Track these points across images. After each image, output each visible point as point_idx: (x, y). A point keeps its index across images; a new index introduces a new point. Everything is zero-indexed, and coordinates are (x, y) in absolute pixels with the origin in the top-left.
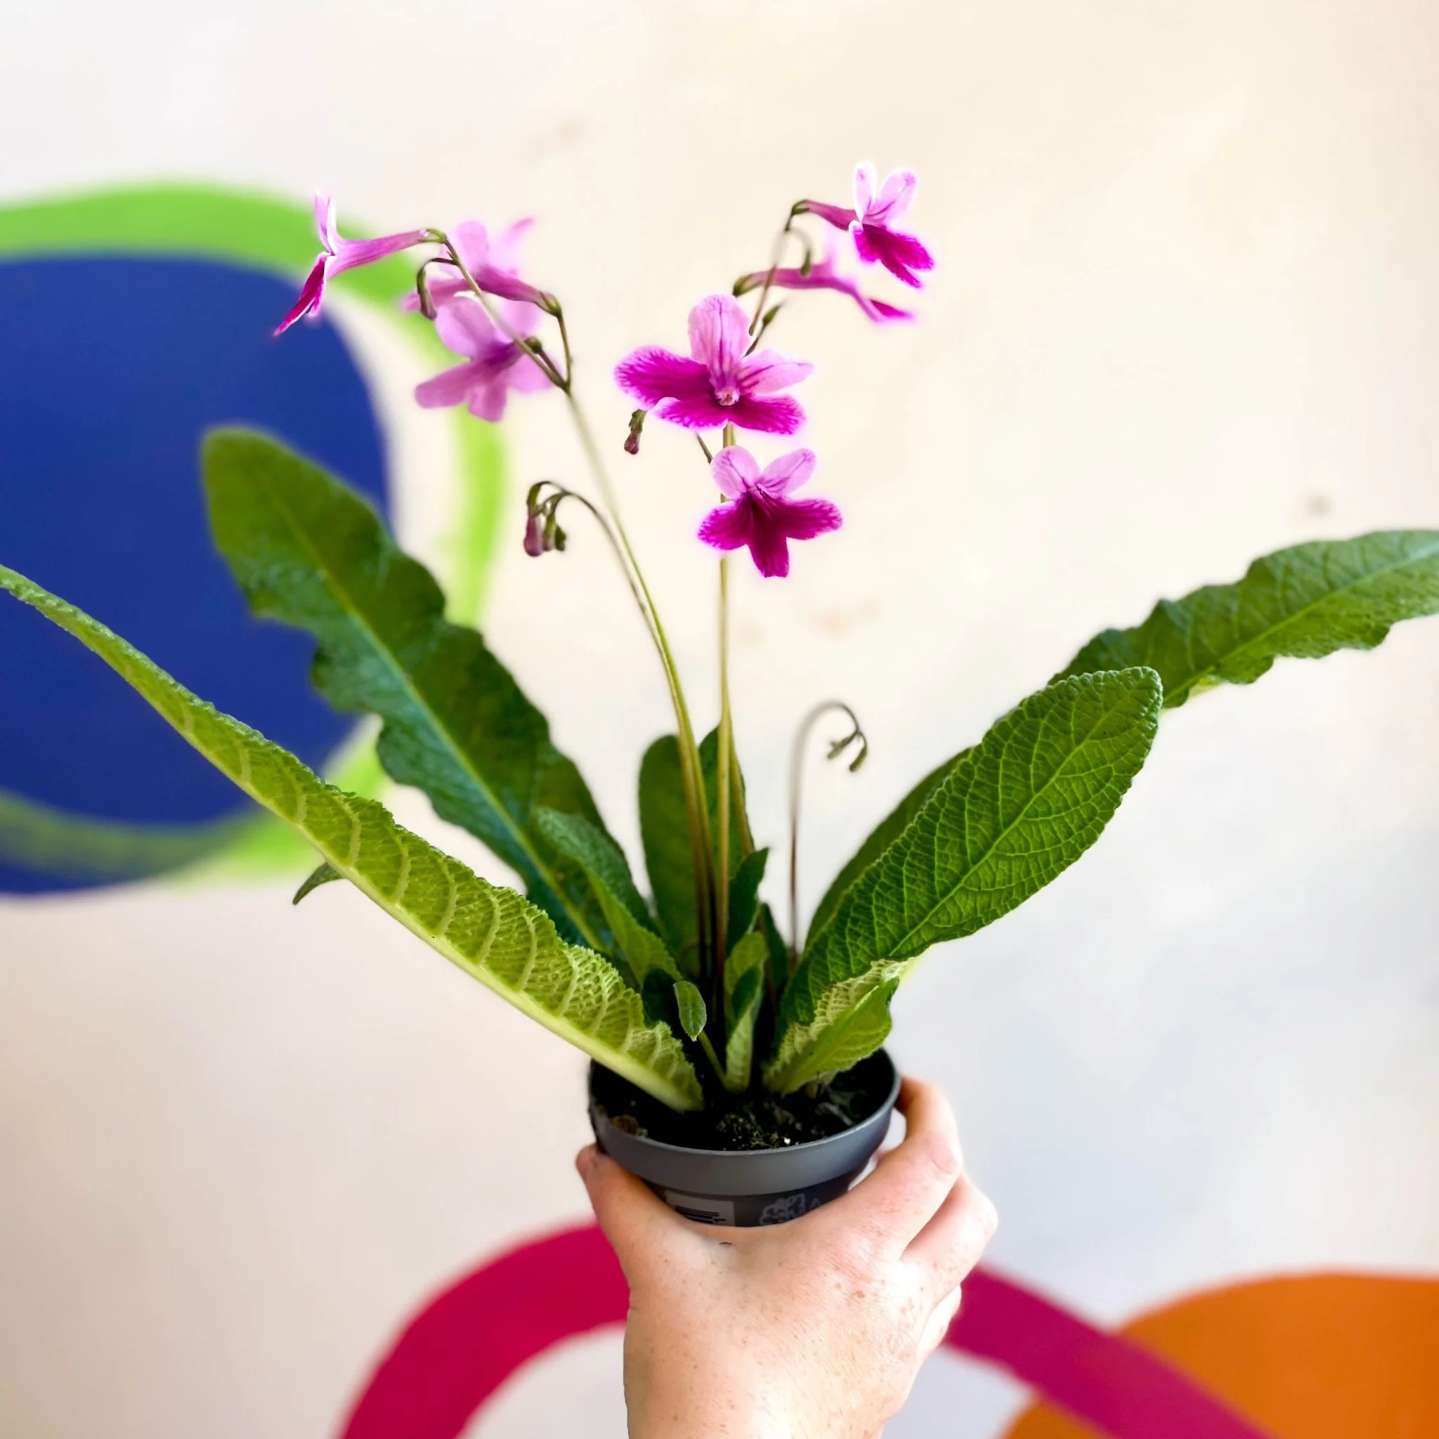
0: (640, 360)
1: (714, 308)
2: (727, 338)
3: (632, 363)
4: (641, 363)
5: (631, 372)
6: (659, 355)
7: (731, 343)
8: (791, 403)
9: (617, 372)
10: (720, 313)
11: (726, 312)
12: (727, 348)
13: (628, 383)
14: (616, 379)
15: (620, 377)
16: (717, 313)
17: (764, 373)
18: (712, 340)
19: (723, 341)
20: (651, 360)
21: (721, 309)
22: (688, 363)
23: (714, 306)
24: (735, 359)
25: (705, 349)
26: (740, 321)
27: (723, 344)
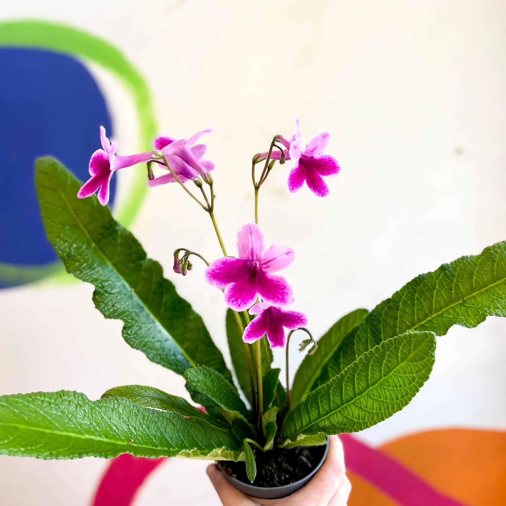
0: (217, 266)
1: (248, 232)
2: (255, 247)
3: (213, 269)
4: (217, 268)
5: (213, 273)
6: (225, 261)
7: (256, 249)
8: (284, 282)
9: (207, 274)
10: (251, 234)
11: (253, 233)
12: (255, 251)
13: (212, 278)
14: (206, 278)
15: (209, 277)
16: (249, 234)
17: (272, 262)
18: (248, 247)
20: (222, 264)
22: (238, 261)
23: (248, 231)
24: (259, 256)
25: (245, 252)
26: (260, 237)
27: (253, 250)
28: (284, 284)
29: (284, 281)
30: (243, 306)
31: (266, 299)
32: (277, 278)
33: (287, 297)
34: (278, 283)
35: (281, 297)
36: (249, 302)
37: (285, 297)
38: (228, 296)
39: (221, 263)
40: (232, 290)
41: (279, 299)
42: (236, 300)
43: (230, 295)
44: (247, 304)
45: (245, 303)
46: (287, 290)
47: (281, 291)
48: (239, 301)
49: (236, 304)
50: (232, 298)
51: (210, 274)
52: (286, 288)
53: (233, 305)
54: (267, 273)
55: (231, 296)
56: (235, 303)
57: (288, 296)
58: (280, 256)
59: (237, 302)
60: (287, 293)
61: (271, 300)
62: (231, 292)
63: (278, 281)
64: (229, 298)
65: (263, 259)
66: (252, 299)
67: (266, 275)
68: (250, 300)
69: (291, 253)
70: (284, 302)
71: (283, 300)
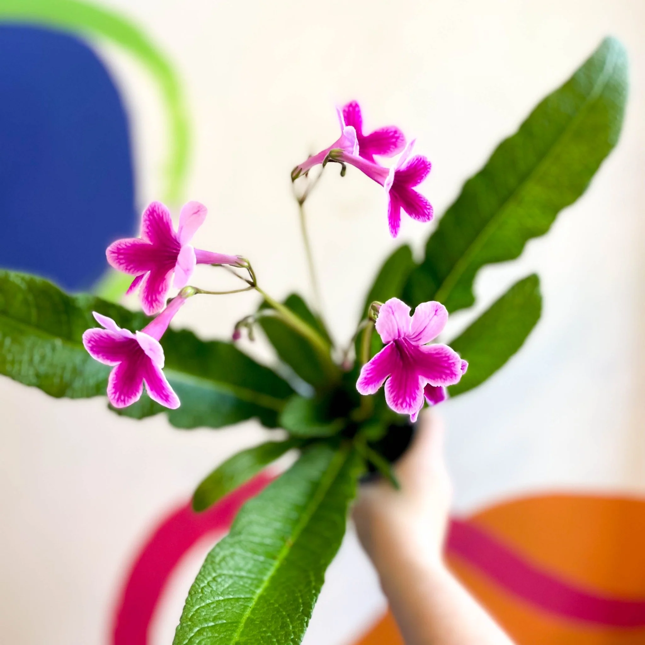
0: (367, 370)
1: (389, 313)
2: (401, 326)
3: (364, 375)
4: (368, 372)
5: (366, 380)
7: (403, 327)
10: (393, 314)
11: (396, 311)
12: (402, 331)
13: (366, 387)
15: (362, 387)
17: (424, 333)
18: (393, 331)
19: (399, 329)
20: (371, 365)
21: (392, 311)
23: (388, 311)
24: (407, 333)
25: (390, 335)
27: (400, 330)
28: (446, 354)
29: (446, 351)
31: (433, 381)
32: (435, 350)
33: (455, 368)
34: (438, 356)
35: (448, 372)
36: (417, 394)
37: (453, 369)
38: (392, 400)
40: (391, 388)
41: (447, 375)
42: (404, 400)
43: (394, 397)
45: (414, 399)
46: (452, 359)
47: (446, 365)
48: (408, 400)
49: (406, 406)
50: (397, 400)
51: (363, 383)
53: (404, 409)
54: (420, 346)
56: (404, 405)
57: (455, 367)
58: (430, 320)
59: (406, 402)
60: (453, 363)
61: (439, 380)
62: (393, 392)
63: (438, 354)
64: (394, 401)
65: (411, 334)
66: (418, 389)
67: (420, 349)
68: (416, 391)
69: (439, 311)
70: (454, 376)
71: (452, 374)
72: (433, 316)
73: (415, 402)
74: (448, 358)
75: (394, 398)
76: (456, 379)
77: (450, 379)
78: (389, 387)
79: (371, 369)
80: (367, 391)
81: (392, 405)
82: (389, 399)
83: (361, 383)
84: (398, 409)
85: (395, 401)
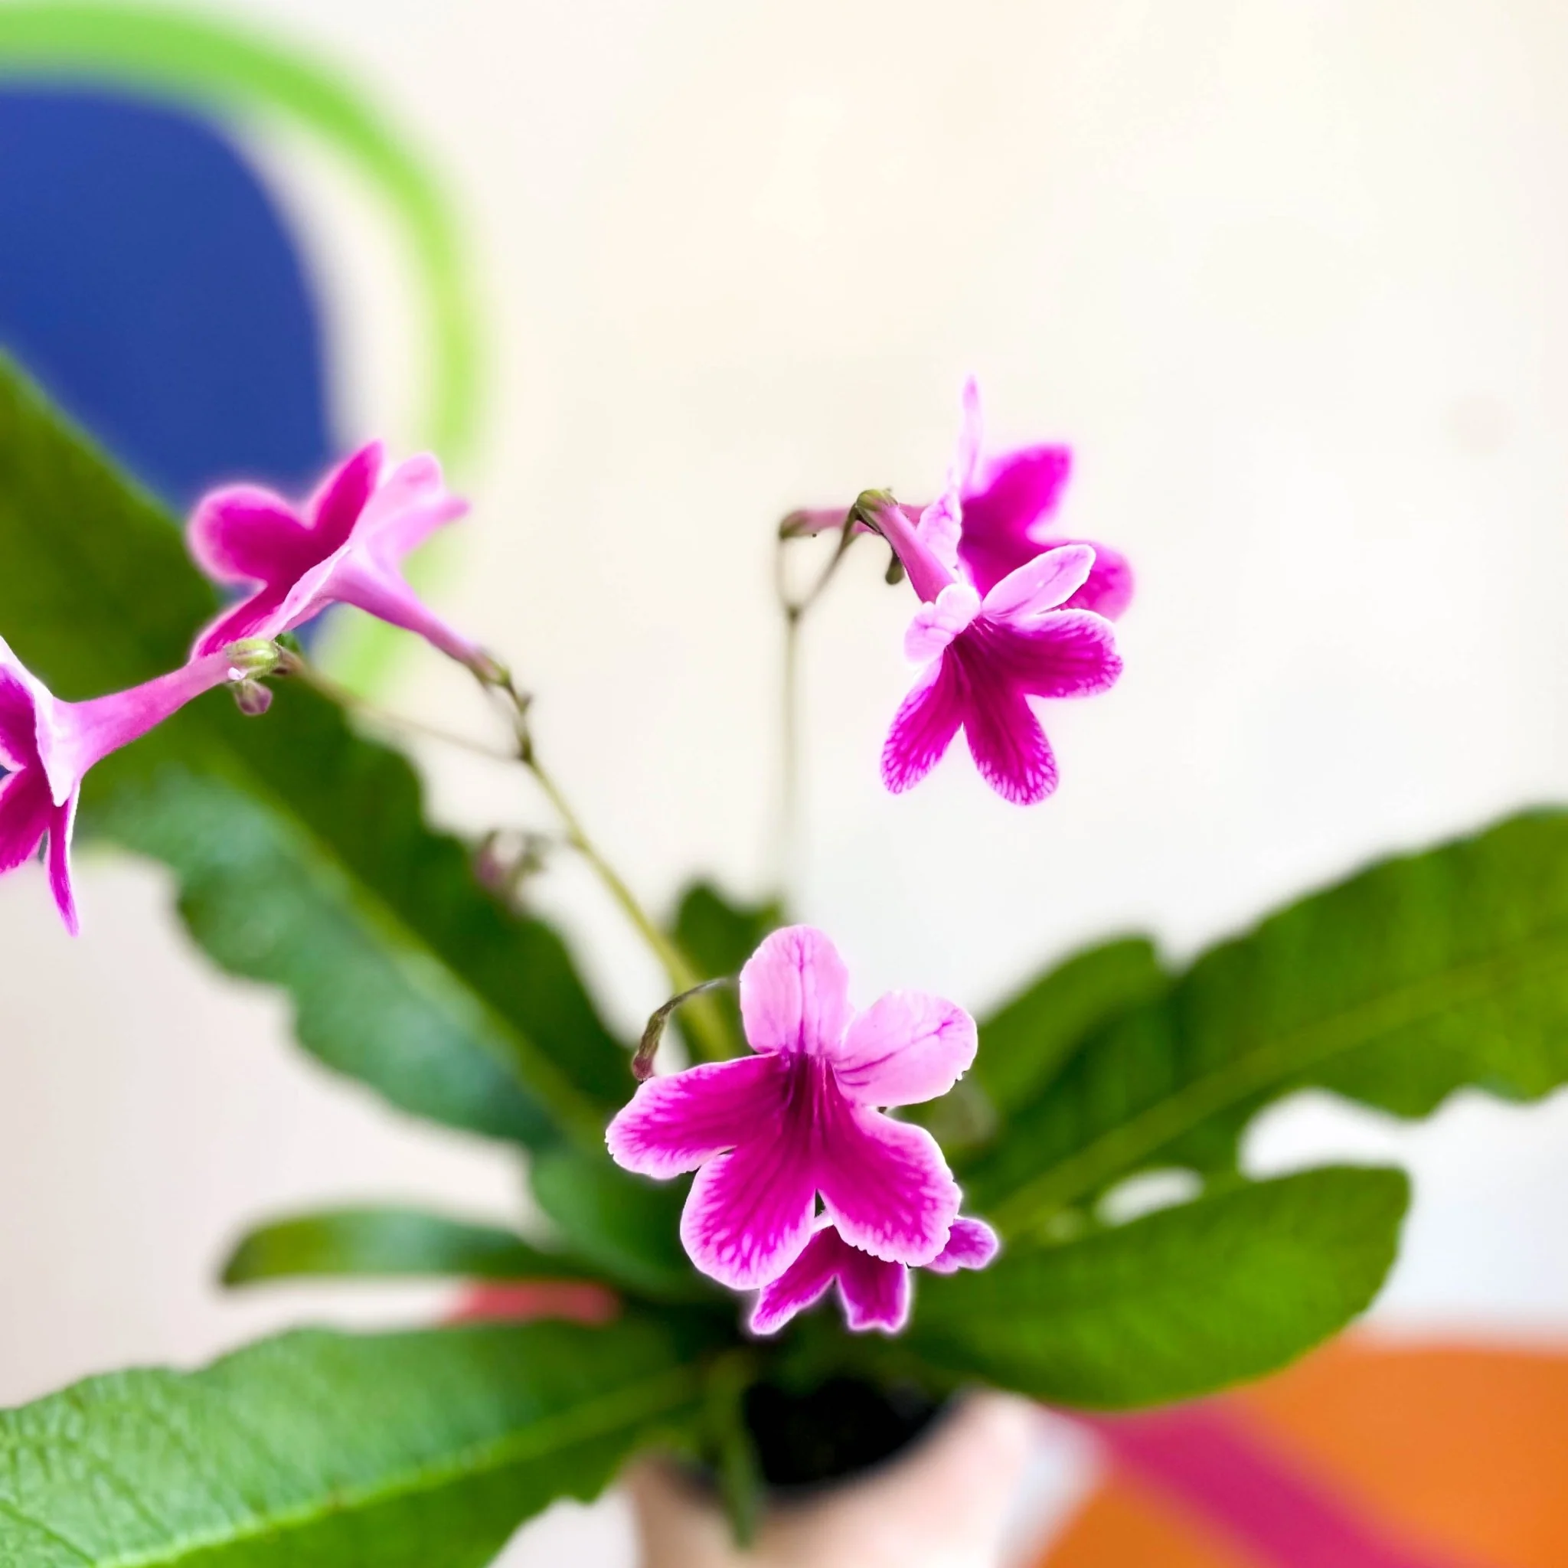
0: (659, 1098)
1: (791, 961)
2: (814, 1017)
3: (643, 1108)
4: (661, 1105)
5: (646, 1127)
6: (694, 1078)
7: (820, 1023)
9: (621, 1133)
10: (801, 968)
11: (811, 961)
12: (812, 1033)
13: (640, 1146)
15: (625, 1141)
16: (795, 969)
17: (878, 1070)
18: (786, 1019)
19: (806, 1021)
20: (678, 1089)
21: (801, 960)
23: (789, 954)
24: (827, 1048)
25: (774, 1028)
26: (834, 977)
27: (806, 1025)
28: (921, 1163)
29: (924, 1153)
30: (759, 1264)
31: (850, 1224)
32: (896, 1137)
33: (933, 1219)
34: (897, 1158)
35: (908, 1219)
36: (783, 1242)
37: (924, 1216)
38: (699, 1221)
39: (676, 1086)
40: (715, 1188)
41: (899, 1226)
42: (735, 1240)
43: (711, 1216)
44: (775, 1251)
45: (768, 1250)
47: (909, 1195)
48: (747, 1243)
49: (732, 1260)
50: (716, 1229)
51: (633, 1131)
52: (933, 1180)
53: (720, 1263)
54: (858, 1105)
55: (711, 1223)
56: (728, 1253)
57: (936, 1215)
58: (914, 1042)
59: (739, 1249)
60: (934, 1200)
61: (870, 1229)
62: (713, 1200)
63: (897, 1150)
64: (705, 1229)
65: (843, 1055)
66: (795, 1226)
67: (853, 1113)
68: (787, 1230)
69: (954, 1027)
70: (918, 1239)
71: (916, 1233)
72: (928, 1035)
73: (764, 1257)
74: (925, 1179)
75: (707, 1220)
76: (921, 1249)
77: (904, 1242)
78: (712, 1181)
79: (675, 1102)
80: (638, 1162)
81: (693, 1237)
82: (696, 1215)
83: (627, 1129)
84: (703, 1256)
85: (709, 1227)
